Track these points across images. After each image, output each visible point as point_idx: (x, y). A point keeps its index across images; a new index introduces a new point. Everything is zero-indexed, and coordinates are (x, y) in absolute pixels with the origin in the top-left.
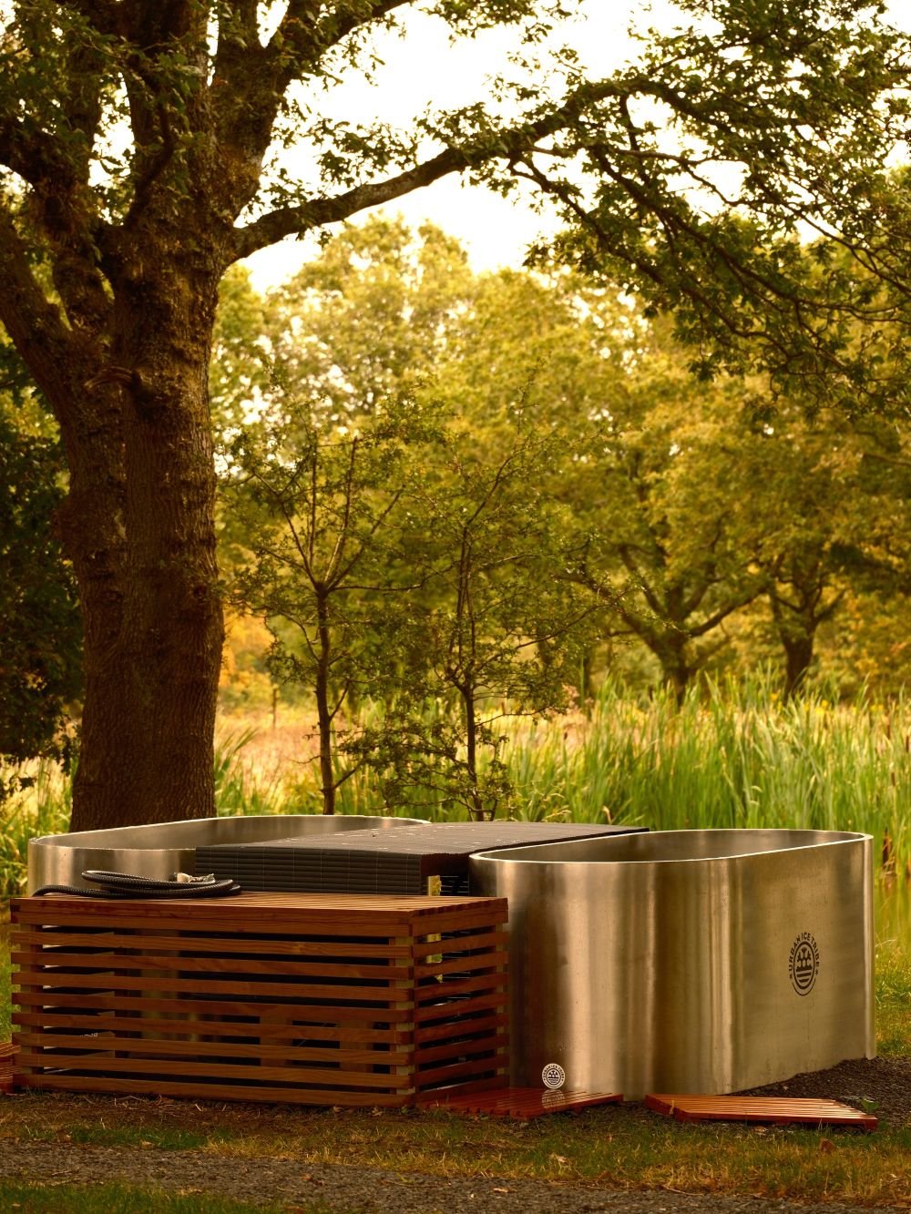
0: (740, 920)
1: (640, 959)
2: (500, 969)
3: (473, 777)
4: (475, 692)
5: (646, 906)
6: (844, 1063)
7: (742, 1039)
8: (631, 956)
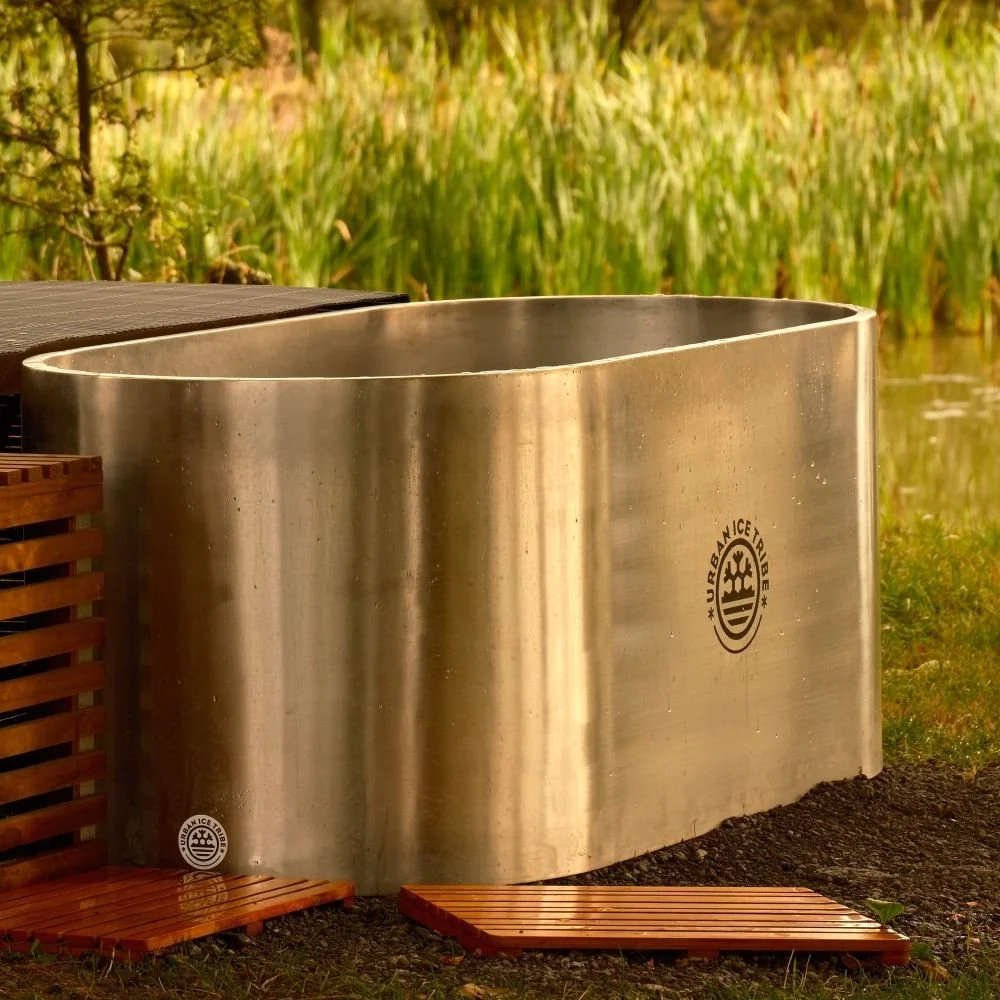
0: (604, 498)
1: (389, 588)
2: (84, 611)
3: (88, 187)
4: (91, 28)
5: (400, 475)
6: (822, 787)
7: (610, 758)
8: (371, 579)
